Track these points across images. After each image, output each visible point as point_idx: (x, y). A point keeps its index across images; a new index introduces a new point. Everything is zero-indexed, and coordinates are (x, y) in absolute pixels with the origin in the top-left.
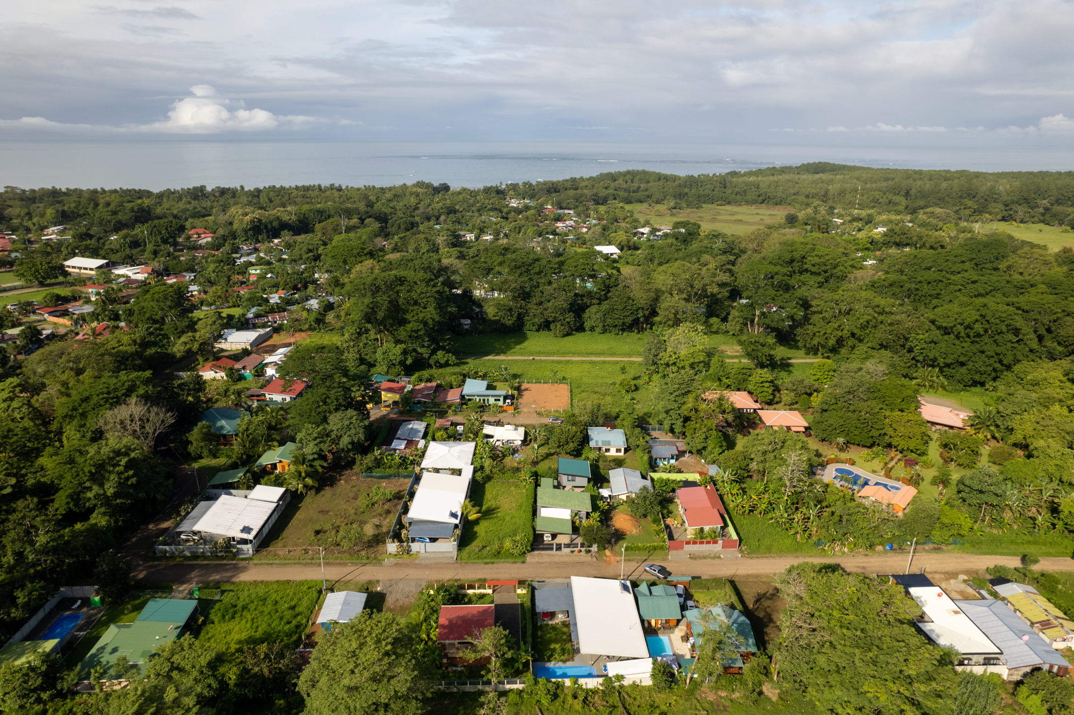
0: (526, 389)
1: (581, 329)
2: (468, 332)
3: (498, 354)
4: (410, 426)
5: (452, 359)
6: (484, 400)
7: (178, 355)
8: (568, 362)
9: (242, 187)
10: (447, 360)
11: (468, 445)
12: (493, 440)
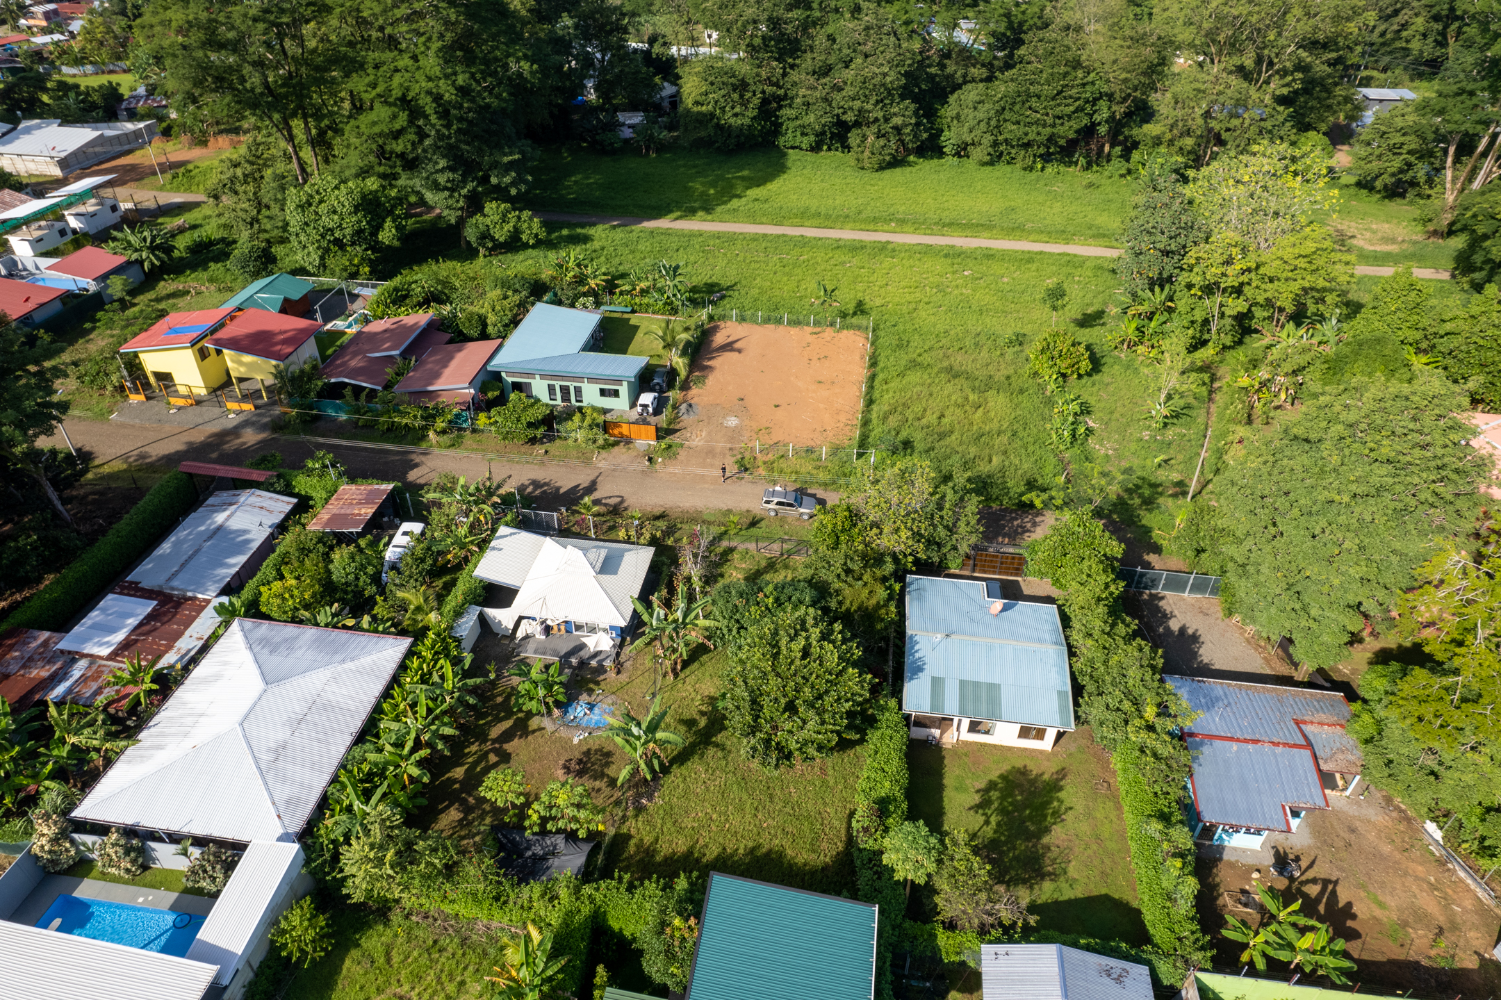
0: (728, 347)
1: (930, 148)
2: (629, 148)
3: (692, 212)
4: (220, 518)
5: (532, 226)
6: (565, 390)
8: (883, 248)
10: (516, 233)
11: (366, 661)
12: (503, 617)
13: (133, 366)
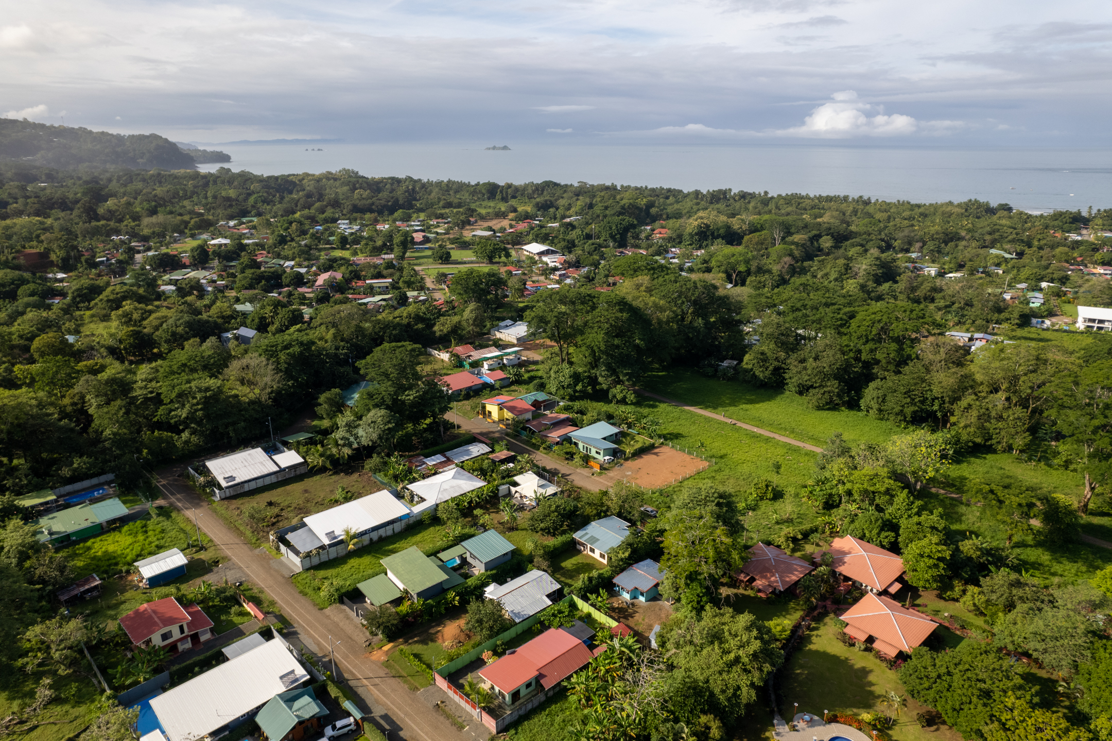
0: (656, 454)
4: (473, 448)
5: (632, 397)
6: (587, 448)
7: (438, 334)
9: (766, 193)
10: (625, 398)
11: (474, 483)
12: (513, 489)
13: (484, 407)
